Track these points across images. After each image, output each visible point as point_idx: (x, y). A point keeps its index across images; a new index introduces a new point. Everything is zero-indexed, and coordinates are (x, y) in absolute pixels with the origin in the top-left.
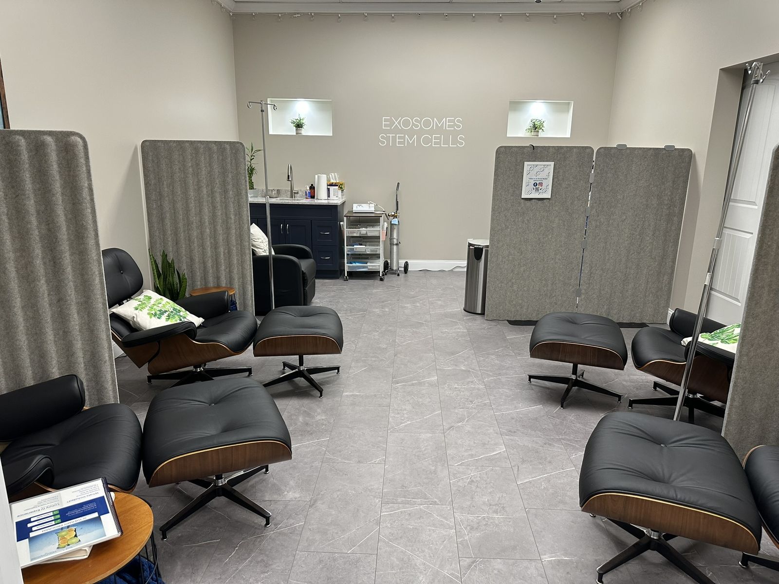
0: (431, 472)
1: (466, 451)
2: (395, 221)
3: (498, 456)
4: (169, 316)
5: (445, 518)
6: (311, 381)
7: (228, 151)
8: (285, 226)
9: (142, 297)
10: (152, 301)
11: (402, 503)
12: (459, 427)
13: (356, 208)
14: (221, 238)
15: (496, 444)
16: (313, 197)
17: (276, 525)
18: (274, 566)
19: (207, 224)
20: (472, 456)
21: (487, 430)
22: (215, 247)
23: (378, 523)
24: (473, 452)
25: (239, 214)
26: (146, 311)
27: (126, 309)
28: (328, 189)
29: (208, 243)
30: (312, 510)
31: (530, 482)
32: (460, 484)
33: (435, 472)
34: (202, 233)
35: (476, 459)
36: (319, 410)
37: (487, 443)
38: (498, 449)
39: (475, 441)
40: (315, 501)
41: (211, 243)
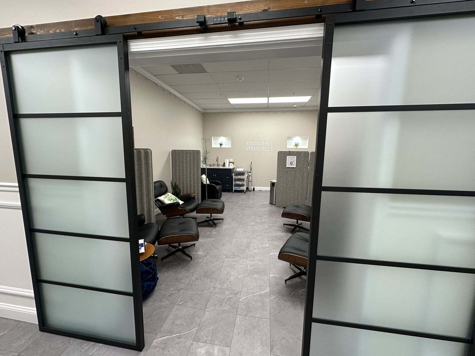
1: (256, 245)
2: (250, 174)
3: (266, 247)
4: (173, 200)
5: (244, 263)
6: (214, 222)
7: (196, 153)
8: (215, 175)
9: (166, 195)
10: (169, 196)
11: (232, 258)
12: (256, 238)
13: (238, 170)
14: (192, 178)
15: (266, 243)
16: (224, 166)
17: (194, 261)
18: (190, 271)
19: (188, 174)
20: (257, 246)
21: (265, 239)
22: (190, 181)
23: (223, 262)
25: (198, 171)
26: (167, 199)
27: (161, 198)
28: (229, 164)
29: (188, 180)
30: (205, 258)
31: (273, 254)
32: (252, 254)
33: (245, 250)
34: (187, 177)
36: (214, 231)
37: (263, 243)
38: (266, 245)
39: (260, 242)
40: (207, 255)
41: (189, 180)
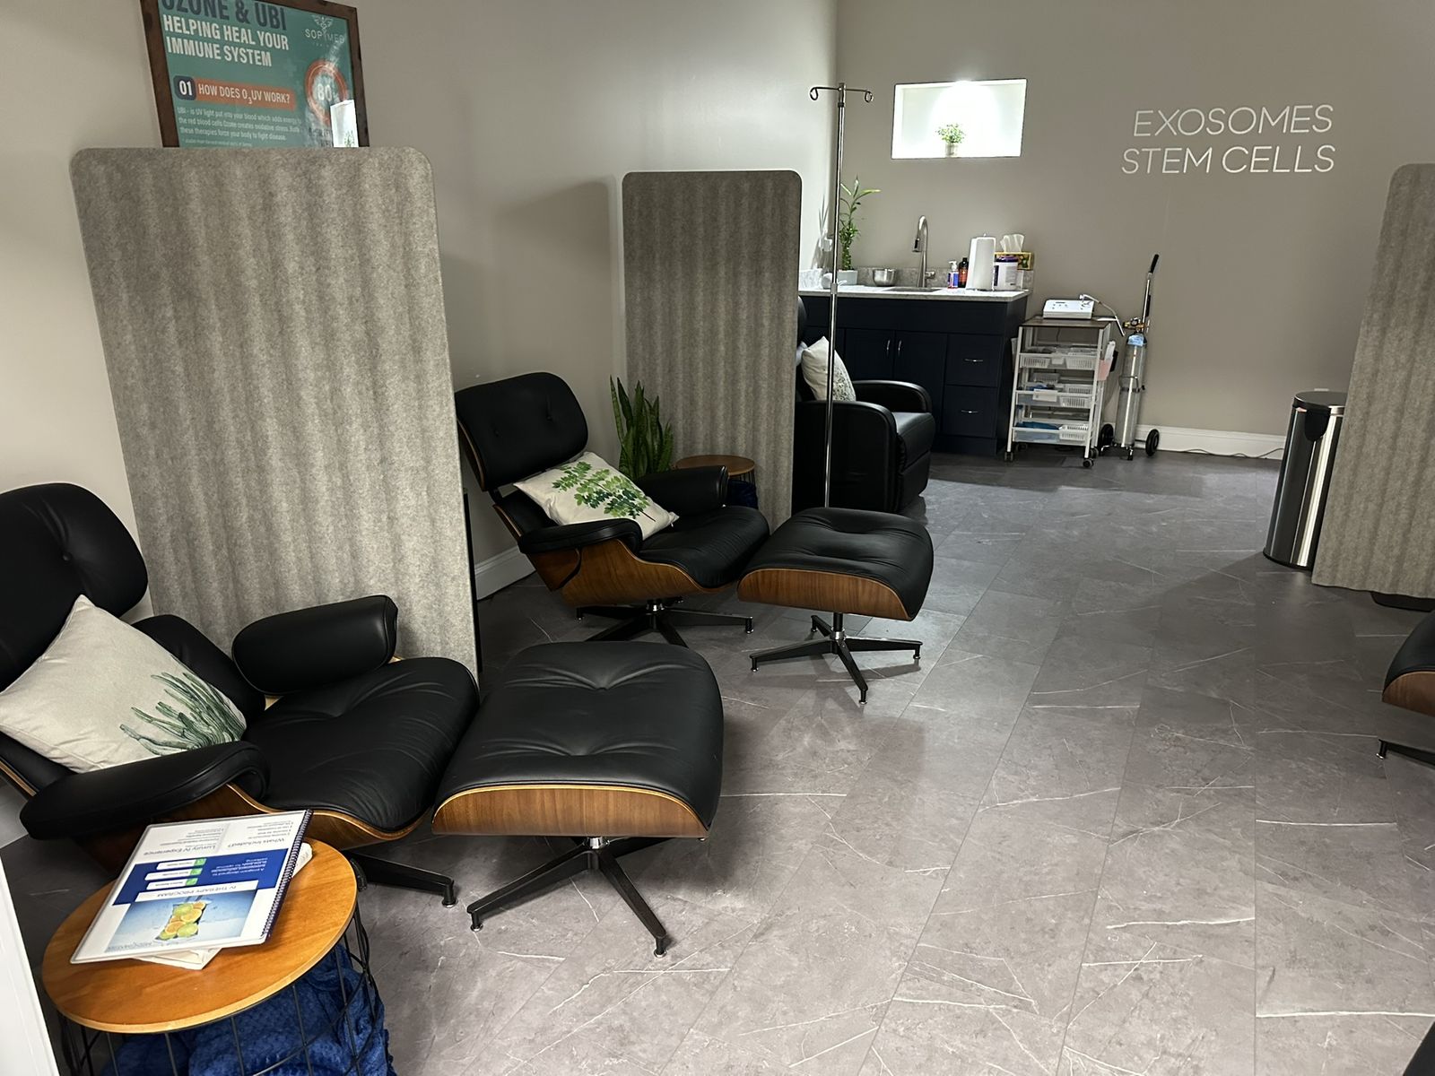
0: (1043, 929)
1: (1149, 899)
2: (1136, 340)
3: (1228, 929)
4: (612, 504)
5: (1037, 1051)
6: (851, 666)
8: (895, 343)
11: (952, 984)
12: (1152, 835)
13: (1052, 308)
15: (1234, 900)
17: (675, 957)
20: (1160, 914)
21: (1223, 859)
23: (880, 1015)
24: (1167, 908)
26: (573, 491)
28: (997, 268)
30: (755, 946)
31: (1294, 1021)
32: (1105, 977)
33: (1053, 932)
35: (1168, 926)
36: (848, 730)
37: (1209, 891)
38: (1233, 912)
39: (1181, 880)
40: (769, 927)
